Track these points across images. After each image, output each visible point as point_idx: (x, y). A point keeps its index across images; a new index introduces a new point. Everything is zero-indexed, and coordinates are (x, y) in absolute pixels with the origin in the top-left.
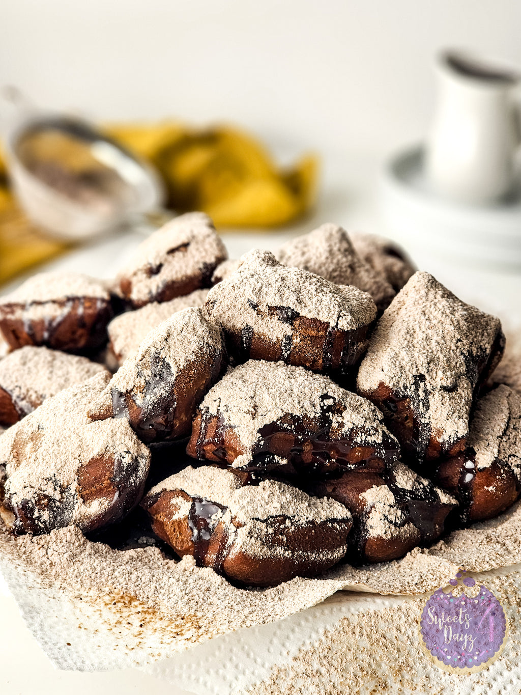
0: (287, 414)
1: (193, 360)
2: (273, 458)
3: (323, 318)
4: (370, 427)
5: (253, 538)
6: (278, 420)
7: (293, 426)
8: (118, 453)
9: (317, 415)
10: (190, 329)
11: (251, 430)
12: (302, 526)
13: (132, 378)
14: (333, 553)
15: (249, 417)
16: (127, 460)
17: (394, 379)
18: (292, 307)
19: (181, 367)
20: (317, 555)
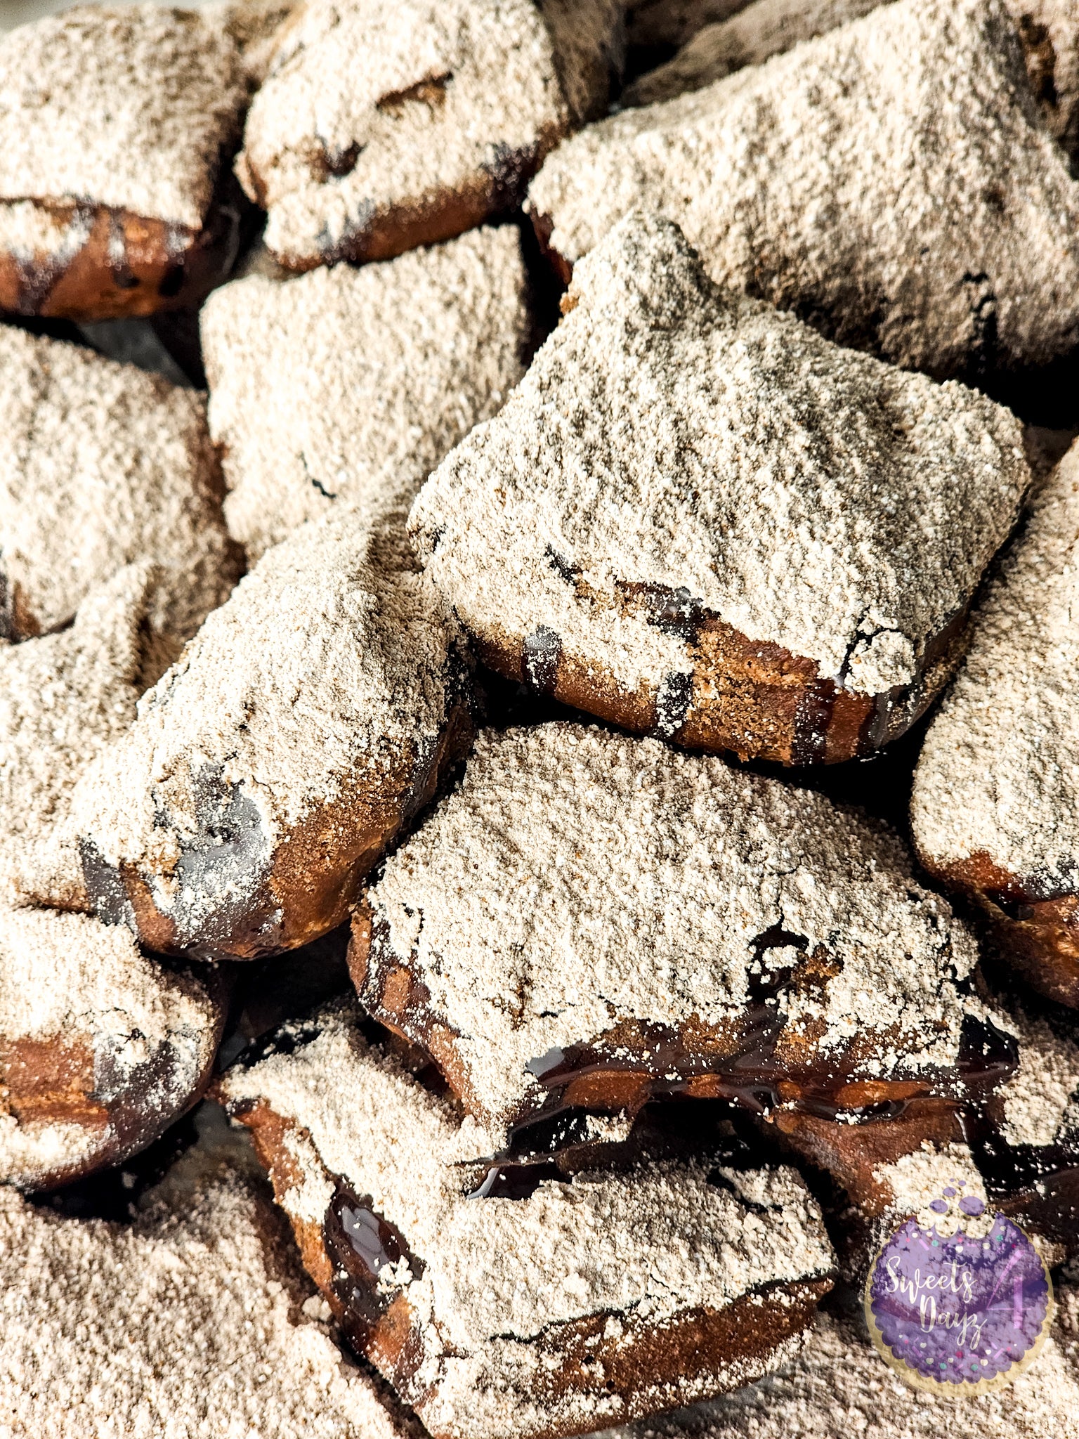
0: (627, 1023)
1: (329, 800)
2: (582, 1126)
3: (797, 643)
4: (918, 1027)
5: (490, 1391)
6: (594, 1040)
7: (646, 1054)
8: (103, 1036)
9: (732, 1014)
10: (323, 693)
11: (505, 1061)
12: (662, 1326)
13: (138, 832)
14: (764, 1358)
15: (499, 1020)
16: (132, 1057)
17: (1027, 846)
18: (696, 593)
19: (292, 821)
20: (711, 1378)
